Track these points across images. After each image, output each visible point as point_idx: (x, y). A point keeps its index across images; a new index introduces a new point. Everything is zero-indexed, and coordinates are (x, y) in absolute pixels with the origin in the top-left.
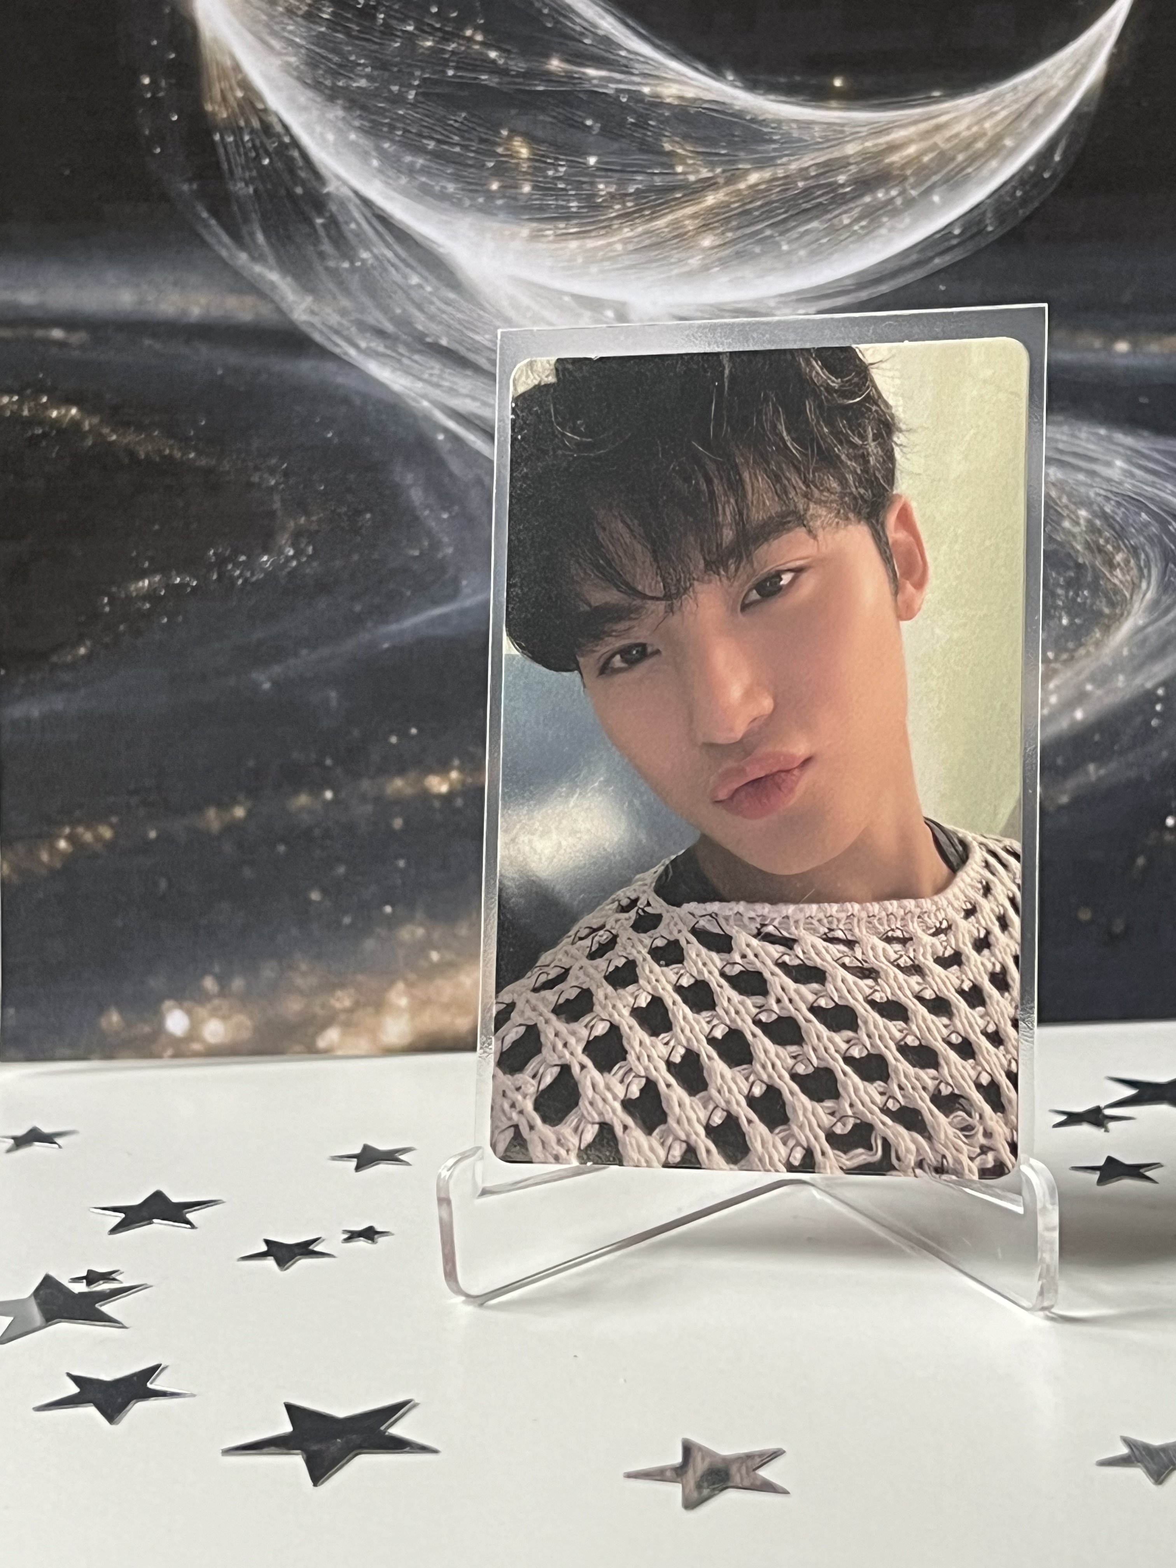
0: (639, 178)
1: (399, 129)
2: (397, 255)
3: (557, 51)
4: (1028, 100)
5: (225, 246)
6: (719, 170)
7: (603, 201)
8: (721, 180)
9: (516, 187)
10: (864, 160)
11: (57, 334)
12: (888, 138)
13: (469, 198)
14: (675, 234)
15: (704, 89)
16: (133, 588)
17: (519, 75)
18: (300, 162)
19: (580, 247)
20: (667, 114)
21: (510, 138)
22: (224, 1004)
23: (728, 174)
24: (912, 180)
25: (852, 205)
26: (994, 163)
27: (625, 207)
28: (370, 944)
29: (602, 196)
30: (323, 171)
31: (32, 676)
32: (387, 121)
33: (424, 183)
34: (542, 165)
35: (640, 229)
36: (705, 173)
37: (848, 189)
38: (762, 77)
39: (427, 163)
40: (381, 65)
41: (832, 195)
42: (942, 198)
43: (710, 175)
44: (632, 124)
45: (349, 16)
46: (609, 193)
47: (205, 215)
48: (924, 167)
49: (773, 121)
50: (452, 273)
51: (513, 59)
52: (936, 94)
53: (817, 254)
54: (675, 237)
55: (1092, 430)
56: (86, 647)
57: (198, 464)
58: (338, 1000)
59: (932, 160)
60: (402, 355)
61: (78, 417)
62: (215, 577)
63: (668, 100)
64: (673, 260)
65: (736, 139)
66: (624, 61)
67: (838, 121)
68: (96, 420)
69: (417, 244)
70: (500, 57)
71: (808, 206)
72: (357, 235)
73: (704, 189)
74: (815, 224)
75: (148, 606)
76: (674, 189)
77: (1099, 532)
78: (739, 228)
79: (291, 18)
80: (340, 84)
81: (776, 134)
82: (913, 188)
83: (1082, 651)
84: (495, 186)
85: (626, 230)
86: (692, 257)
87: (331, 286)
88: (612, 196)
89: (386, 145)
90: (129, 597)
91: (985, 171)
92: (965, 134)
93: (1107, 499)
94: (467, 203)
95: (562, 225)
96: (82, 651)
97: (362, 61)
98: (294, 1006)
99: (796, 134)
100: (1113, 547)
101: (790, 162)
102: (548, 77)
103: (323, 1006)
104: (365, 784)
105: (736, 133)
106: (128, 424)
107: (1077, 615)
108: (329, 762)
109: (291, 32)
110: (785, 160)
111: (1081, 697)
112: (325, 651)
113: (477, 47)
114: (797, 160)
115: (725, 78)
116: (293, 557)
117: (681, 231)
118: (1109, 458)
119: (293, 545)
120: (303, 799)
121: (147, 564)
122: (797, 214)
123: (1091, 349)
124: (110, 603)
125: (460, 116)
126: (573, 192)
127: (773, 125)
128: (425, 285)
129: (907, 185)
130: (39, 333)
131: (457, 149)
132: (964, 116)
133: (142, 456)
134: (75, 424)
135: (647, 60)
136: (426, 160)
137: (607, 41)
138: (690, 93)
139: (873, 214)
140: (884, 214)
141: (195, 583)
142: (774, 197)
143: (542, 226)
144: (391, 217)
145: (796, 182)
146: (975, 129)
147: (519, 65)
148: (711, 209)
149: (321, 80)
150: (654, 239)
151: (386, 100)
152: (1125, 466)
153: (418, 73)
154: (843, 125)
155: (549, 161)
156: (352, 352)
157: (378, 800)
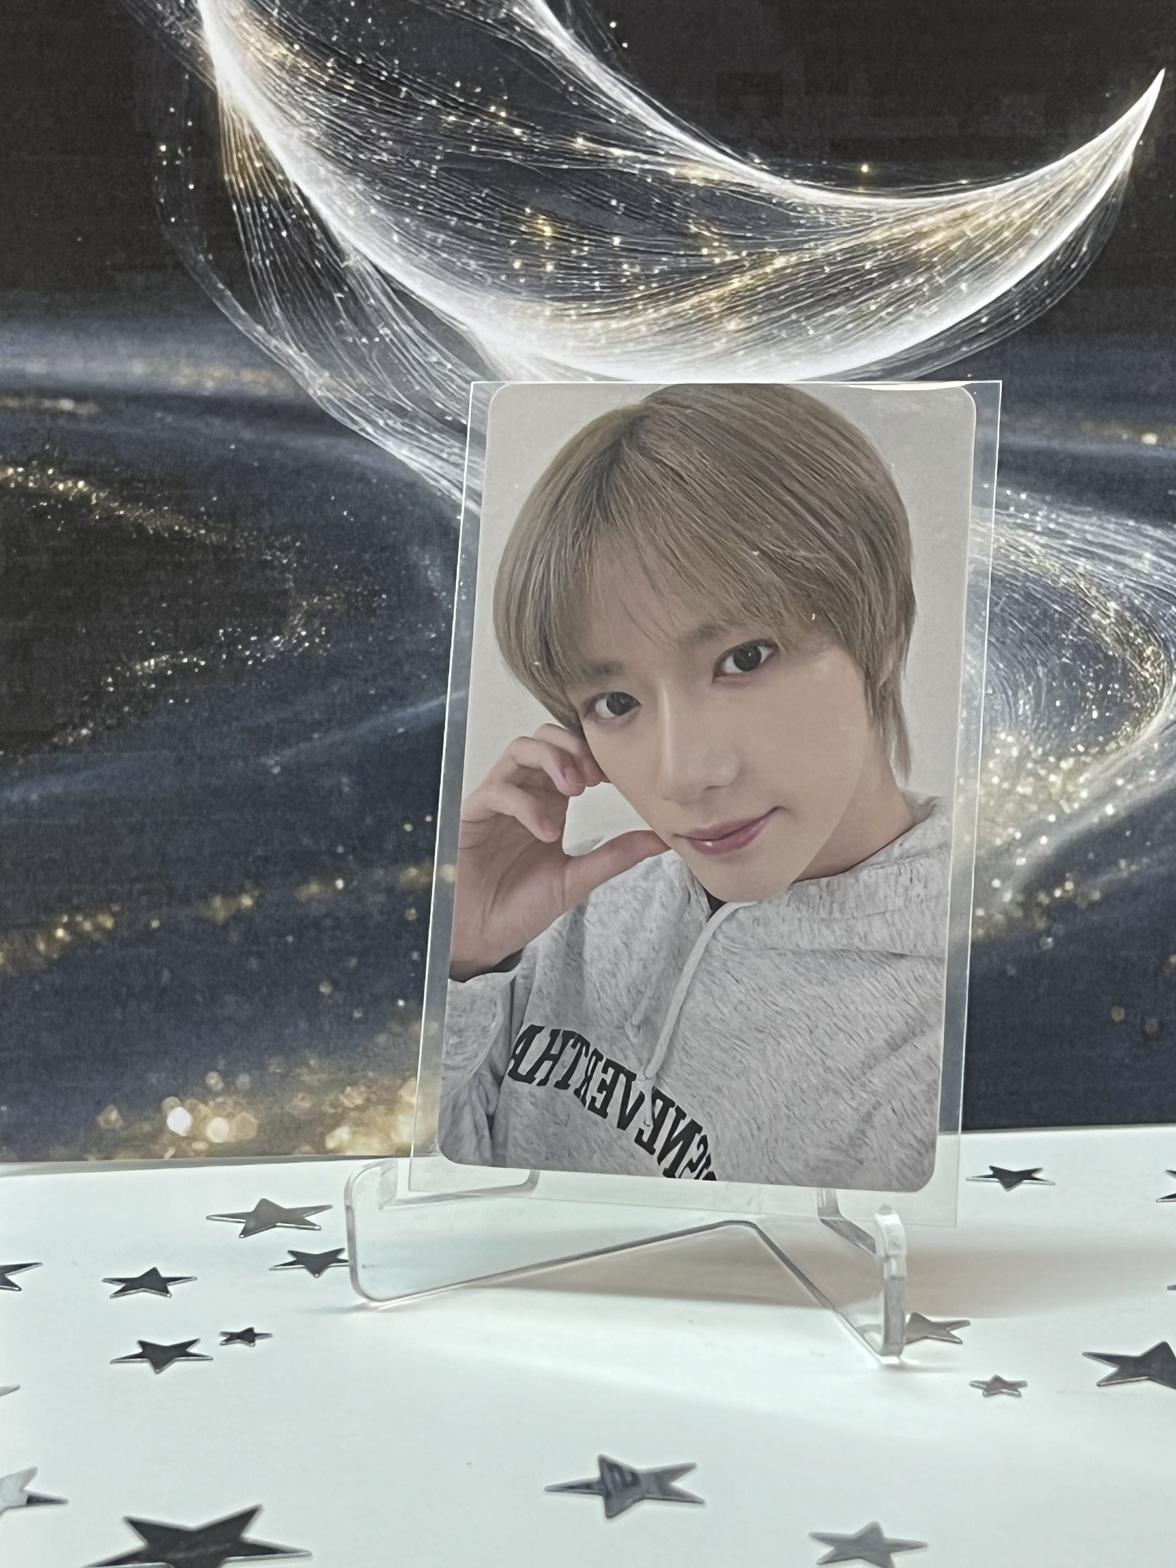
0: (664, 259)
1: (418, 203)
2: (417, 332)
3: (582, 130)
4: (1055, 190)
5: (240, 318)
6: (744, 253)
7: (628, 281)
8: (747, 264)
9: (540, 267)
10: (891, 247)
11: (67, 405)
12: (915, 225)
13: (493, 276)
14: (700, 315)
15: (732, 172)
16: (138, 667)
17: (542, 152)
18: (319, 236)
19: (604, 327)
20: (693, 196)
21: (532, 216)
22: (230, 1102)
23: (754, 257)
24: (939, 267)
25: (878, 291)
26: (1022, 253)
27: (648, 287)
28: (381, 1039)
29: (626, 276)
30: (343, 244)
31: (30, 757)
32: (407, 195)
33: (444, 259)
34: (567, 244)
35: (665, 311)
36: (730, 256)
37: (875, 275)
38: (788, 161)
39: (448, 239)
40: (403, 139)
41: (858, 281)
42: (970, 285)
43: (736, 257)
44: (658, 204)
45: (372, 87)
46: (633, 274)
47: (220, 286)
48: (953, 254)
49: (800, 205)
50: (474, 351)
51: (537, 136)
52: (964, 182)
53: (843, 339)
54: (700, 319)
55: (1120, 521)
56: (90, 729)
57: (208, 542)
58: (347, 1096)
59: (959, 247)
60: (422, 433)
61: (85, 490)
62: (224, 657)
63: (693, 182)
64: (698, 343)
65: (764, 223)
66: (649, 142)
67: (865, 207)
68: (102, 495)
69: (438, 321)
70: (524, 133)
71: (835, 291)
72: (376, 310)
73: (730, 272)
74: (841, 310)
75: (153, 686)
76: (700, 271)
77: (1129, 625)
78: (765, 312)
79: (310, 88)
80: (362, 156)
81: (802, 218)
82: (940, 275)
83: (1113, 745)
84: (517, 265)
85: (651, 311)
86: (719, 339)
87: (347, 361)
88: (636, 277)
89: (407, 220)
90: (135, 678)
91: (1013, 260)
92: (992, 223)
93: (1138, 592)
94: (490, 280)
95: (585, 305)
96: (84, 732)
97: (383, 134)
98: (302, 1104)
99: (822, 219)
100: (1143, 639)
101: (816, 247)
102: (572, 155)
103: (333, 1106)
104: (379, 874)
105: (763, 216)
106: (136, 499)
107: (1108, 709)
108: (340, 850)
109: (312, 103)
110: (812, 244)
111: (1111, 792)
112: (337, 736)
113: (501, 123)
114: (823, 245)
115: (752, 161)
116: (305, 639)
117: (707, 312)
118: (1139, 551)
119: (304, 627)
120: (314, 888)
121: (153, 644)
122: (825, 298)
123: (1119, 441)
124: (114, 684)
125: (481, 192)
126: (596, 272)
127: (799, 209)
128: (445, 362)
129: (934, 272)
130: (47, 404)
131: (479, 226)
132: (992, 204)
133: (151, 532)
134: (84, 498)
135: (673, 142)
136: (447, 235)
137: (633, 120)
138: (716, 176)
139: (900, 301)
140: (912, 301)
141: (203, 663)
142: (800, 282)
143: (567, 306)
144: (413, 293)
145: (822, 267)
146: (1002, 218)
147: (544, 144)
148: (735, 294)
149: (342, 152)
150: (681, 321)
151: (407, 174)
152: (1155, 559)
153: (440, 148)
154: (869, 211)
155: (573, 240)
156: (370, 429)
157: (390, 890)
